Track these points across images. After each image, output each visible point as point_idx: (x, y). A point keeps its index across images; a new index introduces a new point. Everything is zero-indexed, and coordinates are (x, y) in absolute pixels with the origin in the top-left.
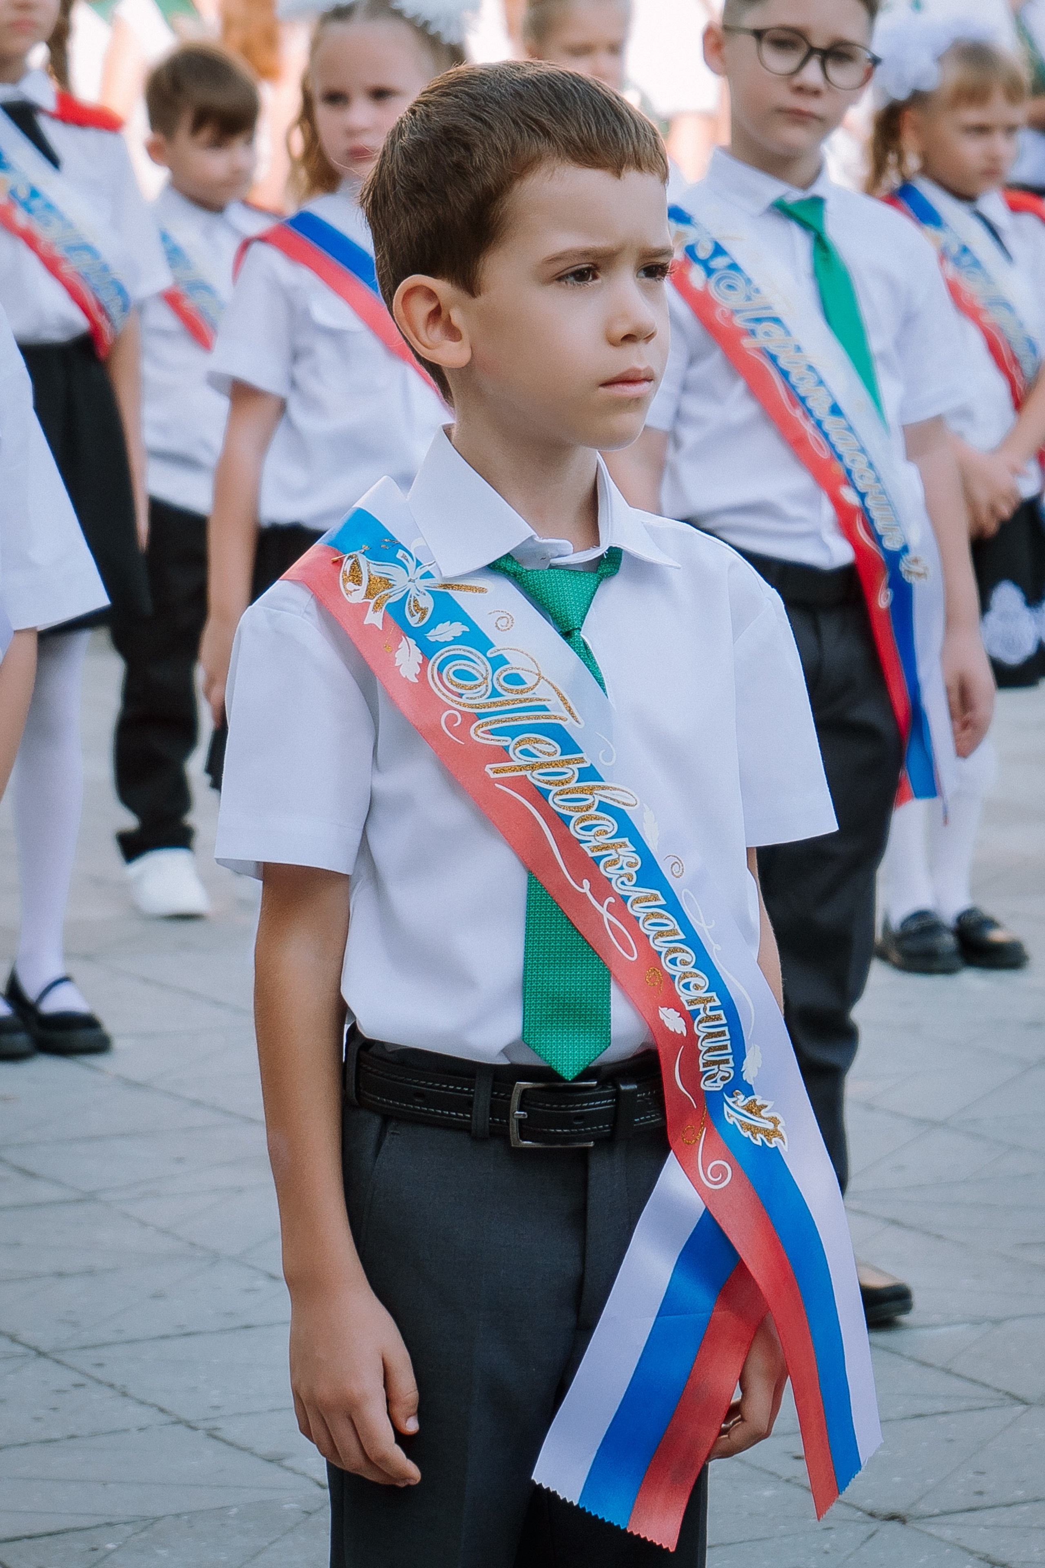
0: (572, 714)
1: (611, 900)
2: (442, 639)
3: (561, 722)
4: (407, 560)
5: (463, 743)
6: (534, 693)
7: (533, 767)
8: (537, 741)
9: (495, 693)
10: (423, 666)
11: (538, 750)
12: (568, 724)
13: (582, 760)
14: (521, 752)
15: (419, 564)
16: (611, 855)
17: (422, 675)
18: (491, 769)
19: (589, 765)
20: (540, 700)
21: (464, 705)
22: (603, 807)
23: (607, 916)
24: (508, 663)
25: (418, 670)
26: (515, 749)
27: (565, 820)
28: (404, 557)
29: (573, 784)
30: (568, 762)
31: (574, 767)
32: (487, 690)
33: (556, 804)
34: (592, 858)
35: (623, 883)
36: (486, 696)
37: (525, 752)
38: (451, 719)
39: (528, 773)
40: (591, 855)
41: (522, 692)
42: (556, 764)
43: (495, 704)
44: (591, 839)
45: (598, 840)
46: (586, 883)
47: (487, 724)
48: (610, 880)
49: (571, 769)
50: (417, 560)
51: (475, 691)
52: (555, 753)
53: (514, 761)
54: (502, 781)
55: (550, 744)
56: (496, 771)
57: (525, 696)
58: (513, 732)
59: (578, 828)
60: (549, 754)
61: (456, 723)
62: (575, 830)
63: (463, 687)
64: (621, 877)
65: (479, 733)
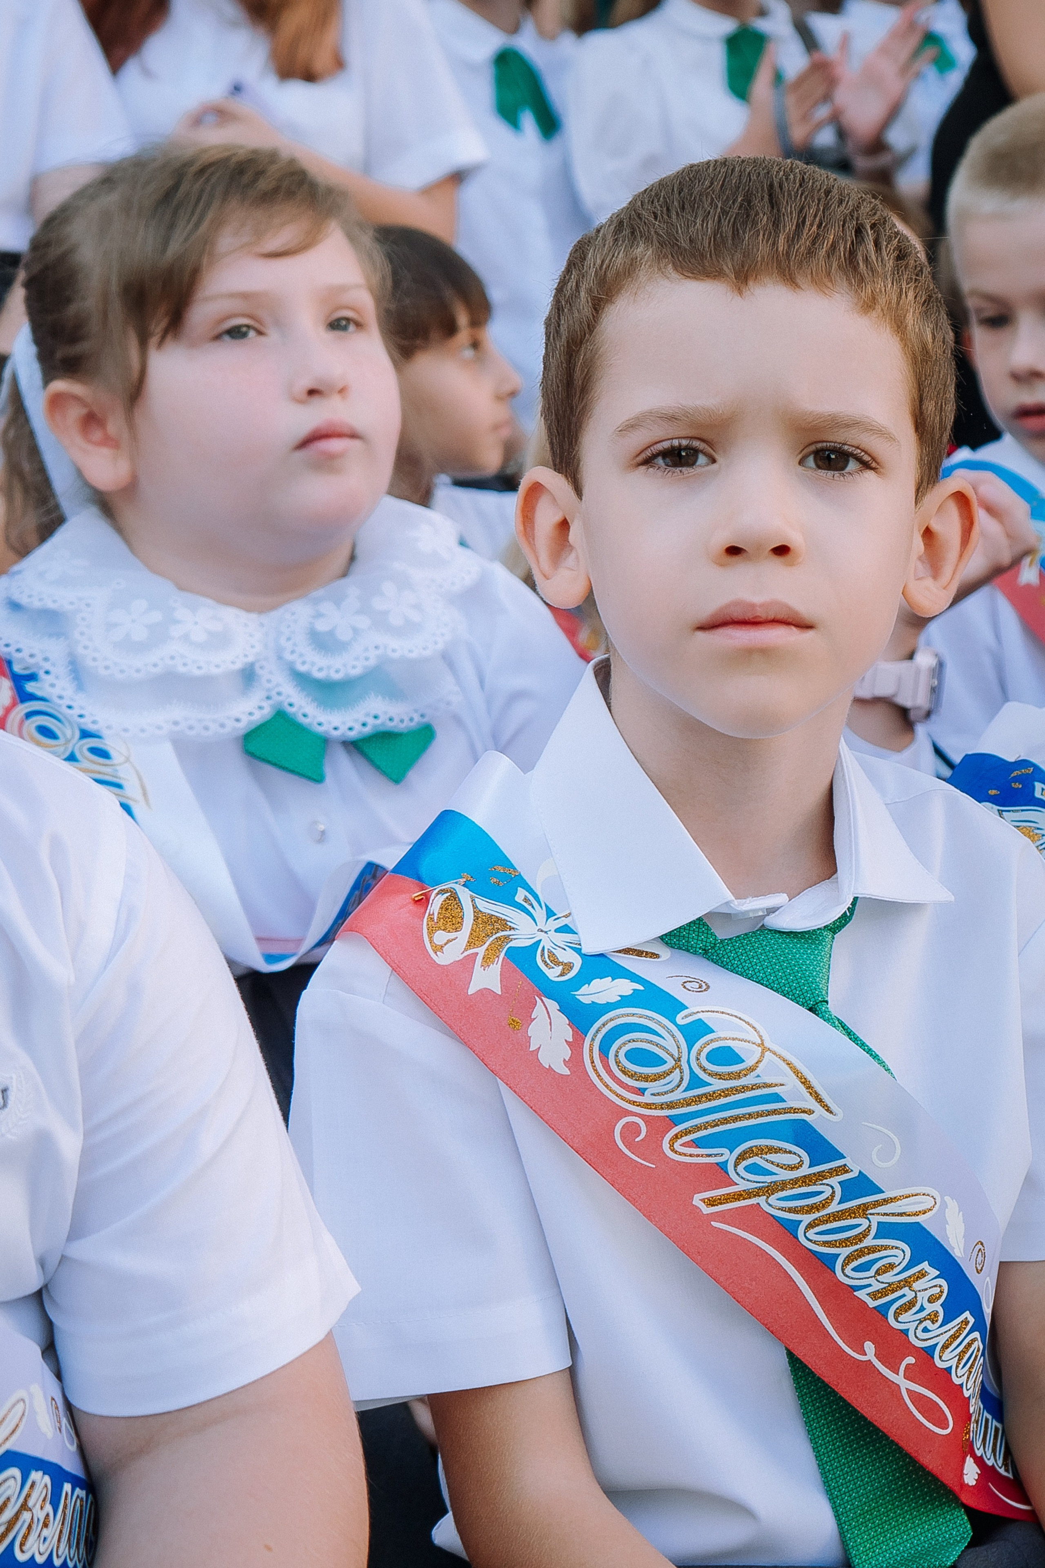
0: (820, 1101)
1: (910, 1360)
2: (601, 1000)
3: (804, 1116)
4: (531, 905)
5: (654, 1166)
6: (758, 1076)
7: (770, 1190)
8: (772, 1150)
9: (695, 1082)
10: (576, 1045)
11: (772, 1163)
12: (817, 1119)
13: (844, 1169)
14: (746, 1169)
15: (550, 913)
16: (904, 1295)
17: (575, 1062)
18: (703, 1200)
19: (857, 1175)
20: (770, 1086)
21: (648, 1106)
22: (885, 1230)
23: (905, 1385)
24: (713, 1031)
25: (567, 1053)
26: (736, 1165)
27: (826, 1263)
28: (526, 900)
29: (834, 1207)
30: (821, 1176)
31: (834, 1181)
32: (682, 1078)
33: (811, 1241)
34: (875, 1308)
35: (926, 1330)
36: (682, 1088)
37: (754, 1169)
38: (631, 1130)
39: (761, 1200)
40: (872, 1304)
41: (738, 1076)
42: (806, 1180)
43: (698, 1099)
44: (872, 1281)
45: (881, 1281)
46: (869, 1347)
47: (687, 1132)
48: (905, 1332)
49: (828, 1185)
50: (547, 906)
51: (663, 1082)
52: (801, 1164)
53: (737, 1184)
54: (721, 1217)
55: (790, 1152)
56: (711, 1202)
57: (743, 1081)
58: (729, 1140)
59: (848, 1270)
60: (792, 1168)
61: (639, 1135)
62: (846, 1276)
63: (646, 1078)
64: (921, 1322)
65: (677, 1146)
